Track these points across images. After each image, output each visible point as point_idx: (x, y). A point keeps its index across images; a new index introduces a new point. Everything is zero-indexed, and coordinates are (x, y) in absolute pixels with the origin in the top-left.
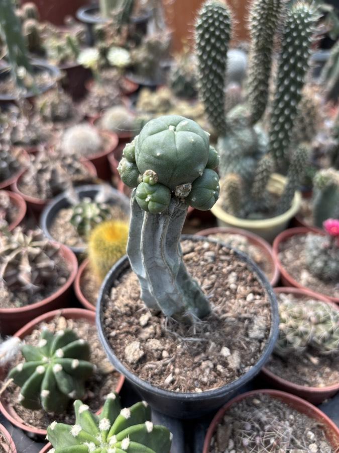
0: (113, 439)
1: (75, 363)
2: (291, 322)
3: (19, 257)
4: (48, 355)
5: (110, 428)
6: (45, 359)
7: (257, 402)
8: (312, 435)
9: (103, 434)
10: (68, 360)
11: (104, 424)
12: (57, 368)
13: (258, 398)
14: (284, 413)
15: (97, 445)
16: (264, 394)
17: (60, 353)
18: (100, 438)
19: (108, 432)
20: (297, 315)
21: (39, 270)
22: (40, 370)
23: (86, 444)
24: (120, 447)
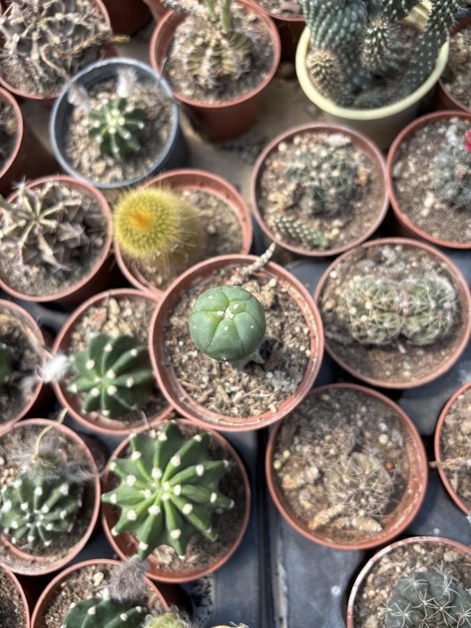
0: (166, 485)
1: (129, 382)
2: (375, 316)
3: (33, 237)
4: (99, 374)
5: (163, 476)
6: (97, 380)
7: (326, 397)
8: (383, 427)
9: (157, 481)
10: (121, 379)
11: (156, 473)
12: (112, 390)
13: (327, 392)
14: (356, 406)
15: (153, 491)
16: (334, 388)
17: (111, 374)
18: (154, 485)
19: (160, 480)
20: (385, 308)
21: (64, 243)
22: (95, 392)
23: (142, 492)
24: (172, 493)
